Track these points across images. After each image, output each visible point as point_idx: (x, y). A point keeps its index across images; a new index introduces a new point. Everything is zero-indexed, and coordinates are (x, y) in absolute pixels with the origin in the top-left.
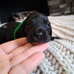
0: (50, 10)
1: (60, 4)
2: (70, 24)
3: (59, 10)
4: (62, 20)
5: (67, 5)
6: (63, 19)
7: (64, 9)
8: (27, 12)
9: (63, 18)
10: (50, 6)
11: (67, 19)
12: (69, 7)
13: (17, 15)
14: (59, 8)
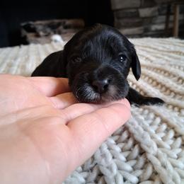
0: (116, 20)
1: (141, 7)
2: (172, 63)
3: (137, 20)
4: (148, 49)
5: (159, 10)
6: (150, 48)
7: (150, 20)
8: (56, 21)
9: (152, 46)
10: (118, 10)
11: (161, 48)
12: (163, 15)
13: (32, 26)
14: (137, 15)
